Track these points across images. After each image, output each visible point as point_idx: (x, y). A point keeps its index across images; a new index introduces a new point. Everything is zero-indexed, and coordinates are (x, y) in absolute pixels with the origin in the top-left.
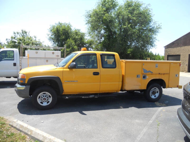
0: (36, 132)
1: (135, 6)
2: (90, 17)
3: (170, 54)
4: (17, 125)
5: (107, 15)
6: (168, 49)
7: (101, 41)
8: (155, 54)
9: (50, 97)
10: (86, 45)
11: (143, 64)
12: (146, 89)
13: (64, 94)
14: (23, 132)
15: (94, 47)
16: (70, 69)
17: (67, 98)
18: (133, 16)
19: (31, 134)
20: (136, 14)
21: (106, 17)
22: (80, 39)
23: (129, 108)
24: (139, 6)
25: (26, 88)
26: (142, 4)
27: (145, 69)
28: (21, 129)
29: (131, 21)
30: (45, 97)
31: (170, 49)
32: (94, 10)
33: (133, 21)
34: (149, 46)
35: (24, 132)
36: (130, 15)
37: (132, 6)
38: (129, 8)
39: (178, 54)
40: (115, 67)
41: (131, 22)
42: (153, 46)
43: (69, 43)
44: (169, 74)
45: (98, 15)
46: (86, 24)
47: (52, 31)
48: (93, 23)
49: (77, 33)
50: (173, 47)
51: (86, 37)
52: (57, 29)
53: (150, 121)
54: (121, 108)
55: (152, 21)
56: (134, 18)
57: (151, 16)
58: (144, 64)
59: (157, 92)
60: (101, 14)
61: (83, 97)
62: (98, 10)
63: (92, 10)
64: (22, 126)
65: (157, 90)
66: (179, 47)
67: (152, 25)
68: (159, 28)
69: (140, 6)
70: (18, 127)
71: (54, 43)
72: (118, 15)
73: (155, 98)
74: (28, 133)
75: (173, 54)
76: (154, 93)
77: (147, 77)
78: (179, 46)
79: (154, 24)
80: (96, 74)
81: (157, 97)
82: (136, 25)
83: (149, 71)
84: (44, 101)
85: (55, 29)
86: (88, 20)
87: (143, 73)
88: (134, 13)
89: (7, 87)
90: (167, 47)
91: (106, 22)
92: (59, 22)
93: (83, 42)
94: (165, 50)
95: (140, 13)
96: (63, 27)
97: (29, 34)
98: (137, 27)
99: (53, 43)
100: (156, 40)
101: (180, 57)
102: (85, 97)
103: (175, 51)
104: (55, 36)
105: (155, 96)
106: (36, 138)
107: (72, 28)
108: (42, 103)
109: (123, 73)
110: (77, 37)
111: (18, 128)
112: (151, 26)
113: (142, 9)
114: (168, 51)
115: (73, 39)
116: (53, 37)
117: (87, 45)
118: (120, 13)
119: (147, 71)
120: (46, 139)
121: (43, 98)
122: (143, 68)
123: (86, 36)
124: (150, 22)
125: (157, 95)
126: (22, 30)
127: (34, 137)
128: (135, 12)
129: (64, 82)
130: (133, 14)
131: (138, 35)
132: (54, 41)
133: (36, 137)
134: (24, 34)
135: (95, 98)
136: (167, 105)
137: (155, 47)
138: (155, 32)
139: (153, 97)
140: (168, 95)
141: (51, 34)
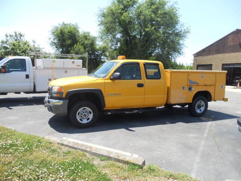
0: (98, 148)
1: (159, 3)
2: (104, 16)
3: (200, 64)
4: (69, 143)
5: (126, 15)
6: (198, 57)
7: (116, 47)
8: (179, 64)
9: (90, 113)
10: (98, 52)
11: (189, 75)
12: (191, 102)
13: (105, 109)
14: (79, 149)
15: (108, 54)
16: (113, 80)
17: (109, 113)
18: (156, 17)
19: (90, 150)
20: (161, 14)
21: (124, 17)
22: (90, 44)
23: (177, 123)
24: (163, 4)
25: (64, 103)
26: (168, 2)
27: (190, 80)
28: (76, 146)
29: (154, 22)
30: (85, 113)
31: (200, 57)
32: (109, 8)
33: (157, 22)
34: (176, 53)
35: (81, 149)
36: (153, 16)
37: (156, 3)
38: (153, 7)
39: (209, 63)
41: (154, 24)
42: (180, 54)
43: (76, 49)
44: (215, 85)
45: (113, 14)
46: (99, 25)
47: (55, 34)
48: (108, 25)
49: (86, 37)
50: (204, 56)
51: (97, 43)
52: (61, 31)
53: (204, 135)
54: (168, 124)
55: (179, 23)
56: (159, 19)
57: (178, 16)
59: (203, 106)
60: (118, 13)
61: (127, 113)
62: (113, 8)
63: (106, 8)
64: (77, 144)
65: (203, 103)
66: (211, 56)
67: (179, 28)
68: (188, 32)
69: (165, 4)
70: (70, 145)
71: (57, 49)
72: (139, 15)
73: (200, 112)
74: (86, 150)
75: (204, 64)
76: (199, 107)
77: (193, 89)
78: (211, 54)
79: (181, 27)
80: (140, 85)
81: (202, 111)
82: (160, 28)
83: (195, 83)
84: (83, 118)
85: (59, 31)
86: (101, 20)
87: (189, 84)
88: (158, 12)
89: (20, 105)
90: (197, 55)
91: (124, 23)
92: (63, 22)
93: (95, 48)
94: (194, 58)
95: (165, 12)
96: (69, 29)
97: (24, 38)
98: (161, 30)
99: (55, 49)
100: (184, 47)
101: (212, 67)
102: (129, 113)
103: (206, 60)
104: (59, 40)
105: (200, 110)
106: (98, 154)
107: (79, 29)
108: (81, 120)
109: (169, 85)
110: (86, 42)
111: (72, 146)
112: (177, 29)
113: (167, 7)
114: (198, 60)
115: (82, 45)
116: (56, 41)
117: (100, 52)
118: (141, 13)
119: (192, 82)
120: (112, 153)
121: (83, 114)
122: (189, 79)
123: (98, 40)
124: (177, 23)
125: (203, 109)
126: (16, 33)
127: (96, 153)
128: (160, 12)
129: (106, 95)
130: (157, 14)
131: (164, 40)
132: (56, 47)
133: (98, 152)
134: (17, 38)
135: (140, 113)
136: (214, 119)
137: (183, 55)
138: (182, 37)
139: (198, 111)
140: (211, 110)
141: (53, 38)
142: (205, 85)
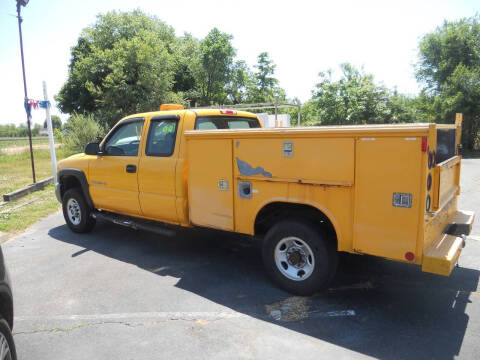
11: (235, 144)
12: (251, 234)
17: (94, 216)
27: (242, 162)
40: (170, 154)
44: (352, 187)
58: (238, 143)
59: (310, 262)
76: (296, 259)
77: (255, 191)
80: (131, 169)
83: (260, 171)
87: (237, 173)
105: (301, 273)
119: (250, 167)
122: (237, 159)
129: (90, 183)
139: (290, 273)
142: (300, 182)
